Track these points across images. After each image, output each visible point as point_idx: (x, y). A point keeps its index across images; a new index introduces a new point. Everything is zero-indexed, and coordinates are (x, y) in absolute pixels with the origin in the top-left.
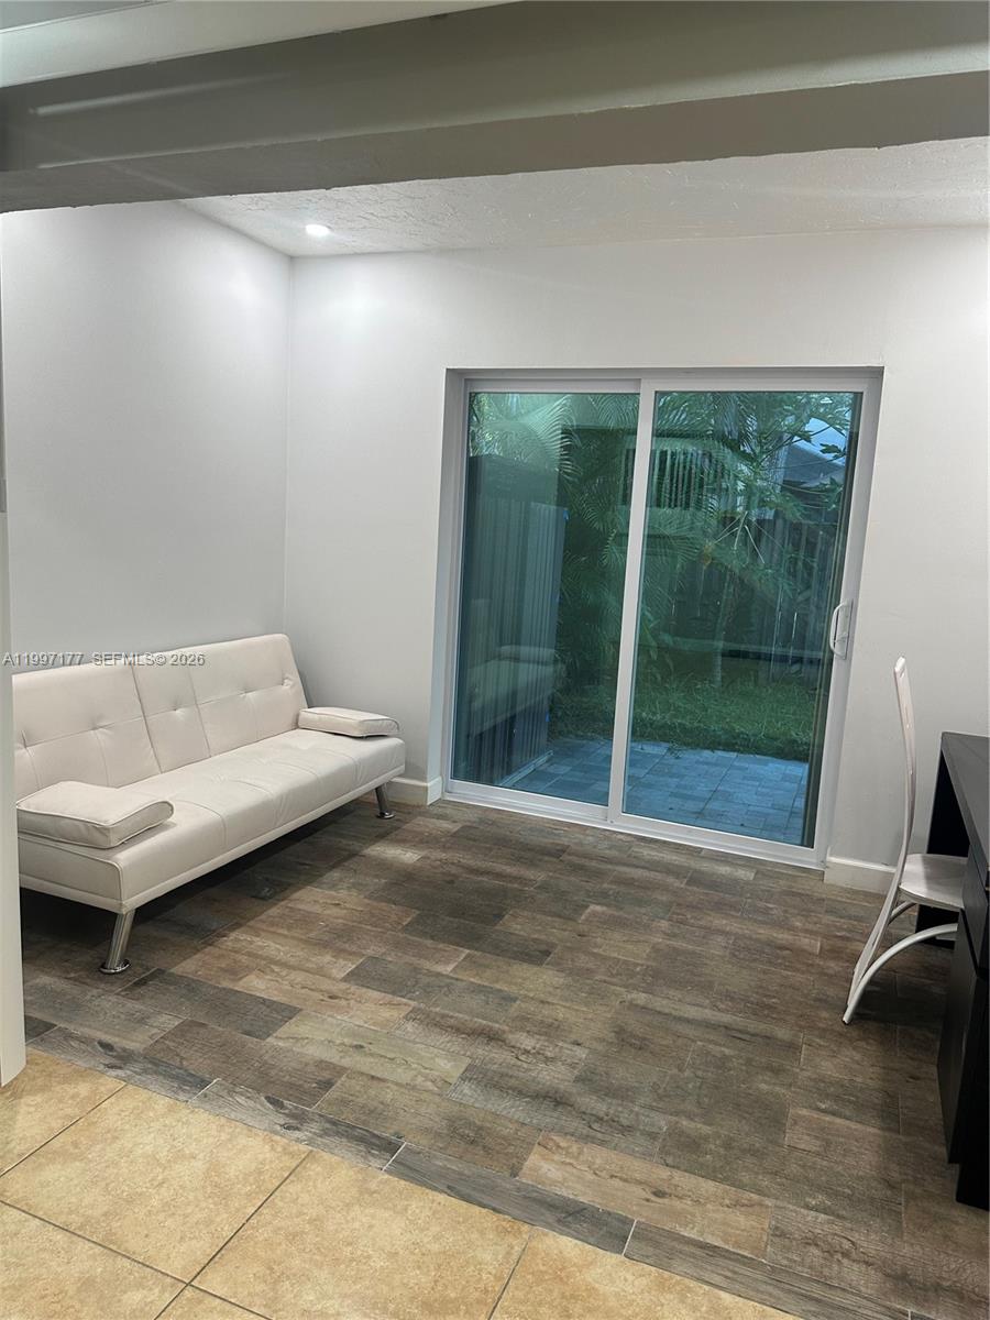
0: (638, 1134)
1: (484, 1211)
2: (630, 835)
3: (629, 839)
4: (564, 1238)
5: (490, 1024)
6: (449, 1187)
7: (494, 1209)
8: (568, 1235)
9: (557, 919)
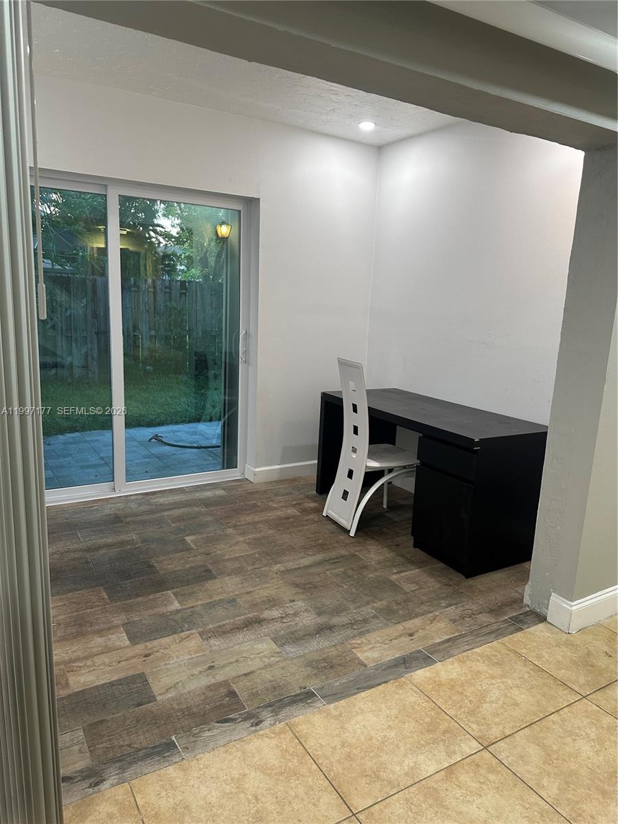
0: (371, 620)
1: (383, 685)
2: (137, 494)
3: (140, 497)
4: (418, 672)
5: (246, 616)
6: (358, 689)
7: (384, 682)
8: (416, 670)
9: (184, 553)
